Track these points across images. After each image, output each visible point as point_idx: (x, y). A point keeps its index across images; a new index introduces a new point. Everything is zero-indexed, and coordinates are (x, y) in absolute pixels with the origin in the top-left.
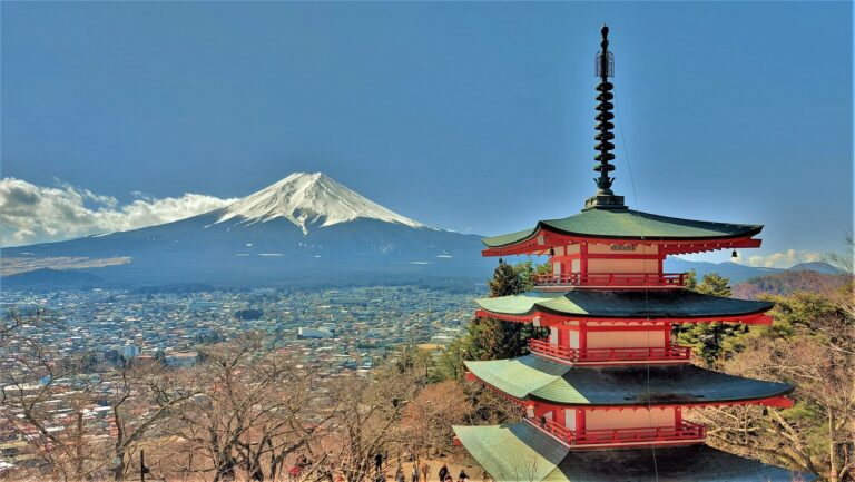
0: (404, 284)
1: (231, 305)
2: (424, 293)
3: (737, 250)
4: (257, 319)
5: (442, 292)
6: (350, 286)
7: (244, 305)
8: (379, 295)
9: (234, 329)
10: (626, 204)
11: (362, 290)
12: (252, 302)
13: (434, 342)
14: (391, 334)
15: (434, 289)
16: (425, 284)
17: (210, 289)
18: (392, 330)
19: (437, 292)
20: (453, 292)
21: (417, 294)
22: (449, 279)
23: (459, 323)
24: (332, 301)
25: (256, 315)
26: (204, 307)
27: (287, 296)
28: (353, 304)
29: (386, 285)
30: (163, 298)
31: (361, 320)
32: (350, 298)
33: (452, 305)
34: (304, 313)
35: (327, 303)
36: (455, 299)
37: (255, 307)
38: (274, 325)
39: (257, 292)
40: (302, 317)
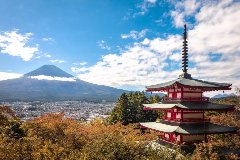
0: (80, 100)
1: (26, 106)
2: (86, 103)
3: (224, 91)
4: (35, 110)
5: (92, 103)
6: (63, 100)
7: (30, 106)
8: (73, 103)
9: (28, 113)
10: (191, 77)
11: (67, 102)
12: (33, 105)
13: (91, 118)
14: (77, 115)
15: (90, 102)
16: (86, 100)
17: (20, 101)
18: (77, 114)
19: (91, 103)
20: (96, 103)
21: (84, 103)
22: (94, 99)
23: (98, 112)
24: (58, 105)
25: (34, 109)
26: (18, 107)
27: (44, 103)
28: (64, 106)
29: (75, 100)
30: (5, 103)
31: (67, 111)
32: (64, 105)
33: (95, 107)
34: (49, 109)
35: (56, 106)
36: (96, 105)
37: (34, 107)
38: (40, 112)
39: (34, 102)
40: (49, 110)
